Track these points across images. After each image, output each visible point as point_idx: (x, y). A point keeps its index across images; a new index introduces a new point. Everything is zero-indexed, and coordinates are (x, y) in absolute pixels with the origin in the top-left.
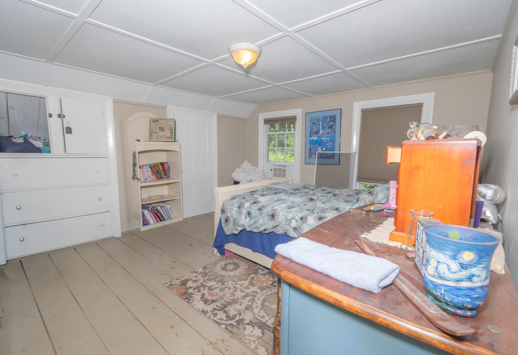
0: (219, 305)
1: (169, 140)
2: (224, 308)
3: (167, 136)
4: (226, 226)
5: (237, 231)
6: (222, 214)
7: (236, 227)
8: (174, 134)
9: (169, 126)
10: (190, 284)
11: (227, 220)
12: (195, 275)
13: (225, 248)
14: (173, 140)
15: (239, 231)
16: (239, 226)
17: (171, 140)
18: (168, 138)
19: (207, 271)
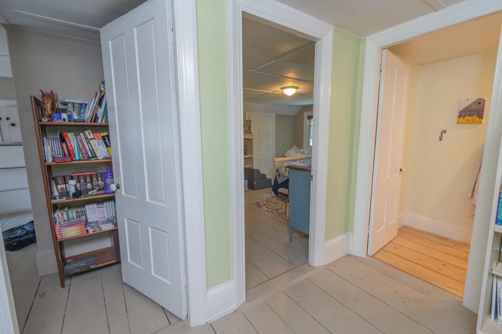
0: (274, 209)
1: (248, 133)
2: (276, 210)
3: (247, 130)
4: (279, 178)
5: (284, 179)
6: (277, 172)
7: (283, 178)
8: (250, 129)
9: (247, 124)
10: (260, 203)
11: (279, 175)
12: (262, 201)
13: (278, 191)
14: (250, 132)
15: (285, 180)
16: (285, 177)
17: (249, 133)
18: (247, 131)
19: (268, 200)
